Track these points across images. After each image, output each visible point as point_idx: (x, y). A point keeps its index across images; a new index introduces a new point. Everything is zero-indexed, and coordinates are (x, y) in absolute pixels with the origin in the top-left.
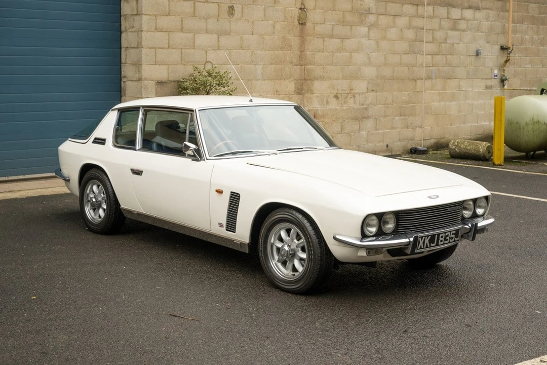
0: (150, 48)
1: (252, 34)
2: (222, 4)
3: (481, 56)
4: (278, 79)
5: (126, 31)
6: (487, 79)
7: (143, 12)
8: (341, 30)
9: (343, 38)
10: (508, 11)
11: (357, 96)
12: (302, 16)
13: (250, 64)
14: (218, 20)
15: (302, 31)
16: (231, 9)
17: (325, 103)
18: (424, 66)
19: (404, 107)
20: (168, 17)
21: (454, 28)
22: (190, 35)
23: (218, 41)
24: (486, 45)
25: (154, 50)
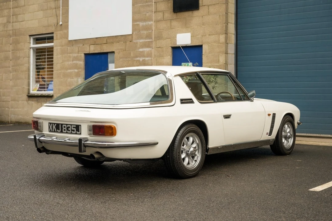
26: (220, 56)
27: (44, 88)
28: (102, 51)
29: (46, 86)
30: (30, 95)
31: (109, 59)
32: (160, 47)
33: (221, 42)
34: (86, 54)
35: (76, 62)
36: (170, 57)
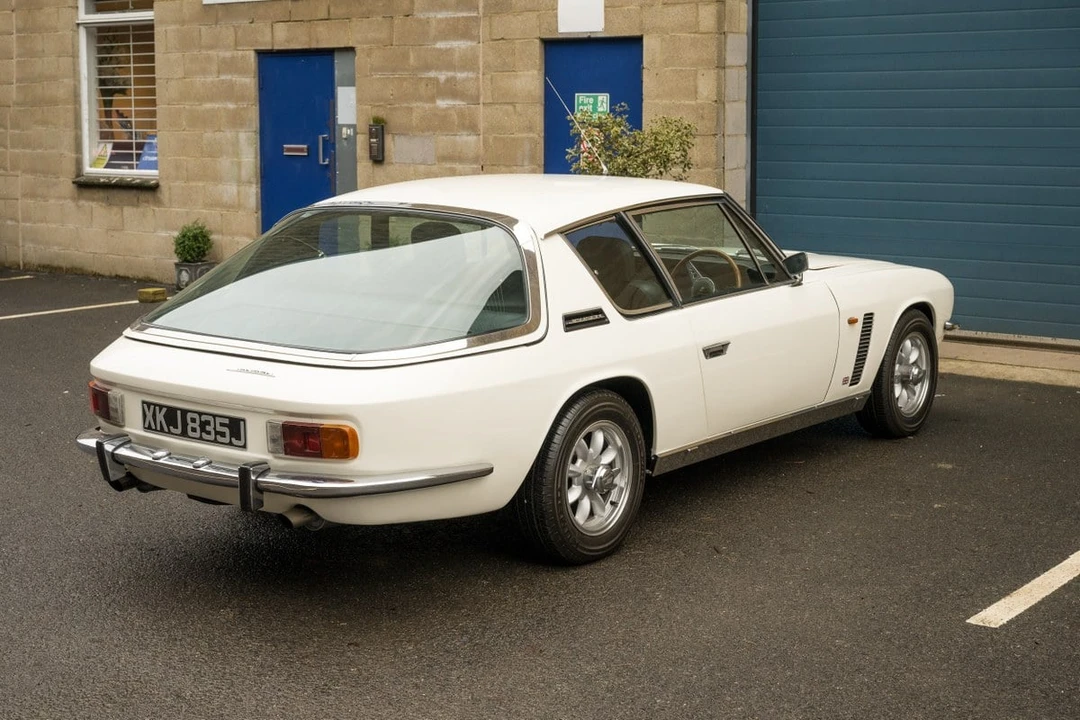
26: (699, 76)
27: (129, 157)
28: (314, 46)
29: (134, 152)
30: (82, 179)
31: (336, 72)
32: (503, 39)
33: (702, 29)
34: (260, 53)
35: (229, 77)
36: (536, 72)
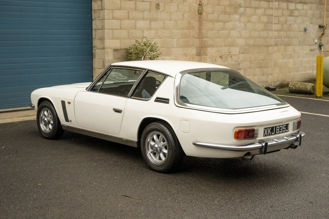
0: (110, 29)
1: (171, 20)
2: (152, 3)
3: (307, 31)
4: (186, 47)
5: (95, 19)
6: (311, 45)
7: (105, 8)
8: (223, 17)
9: (224, 22)
10: (324, 4)
11: (233, 56)
12: (200, 9)
13: (169, 38)
14: (150, 12)
15: (200, 18)
16: (157, 5)
17: (214, 61)
18: (273, 38)
19: (262, 63)
20: (120, 11)
21: (291, 15)
22: (133, 21)
23: (150, 25)
24: (311, 25)
25: (112, 30)
